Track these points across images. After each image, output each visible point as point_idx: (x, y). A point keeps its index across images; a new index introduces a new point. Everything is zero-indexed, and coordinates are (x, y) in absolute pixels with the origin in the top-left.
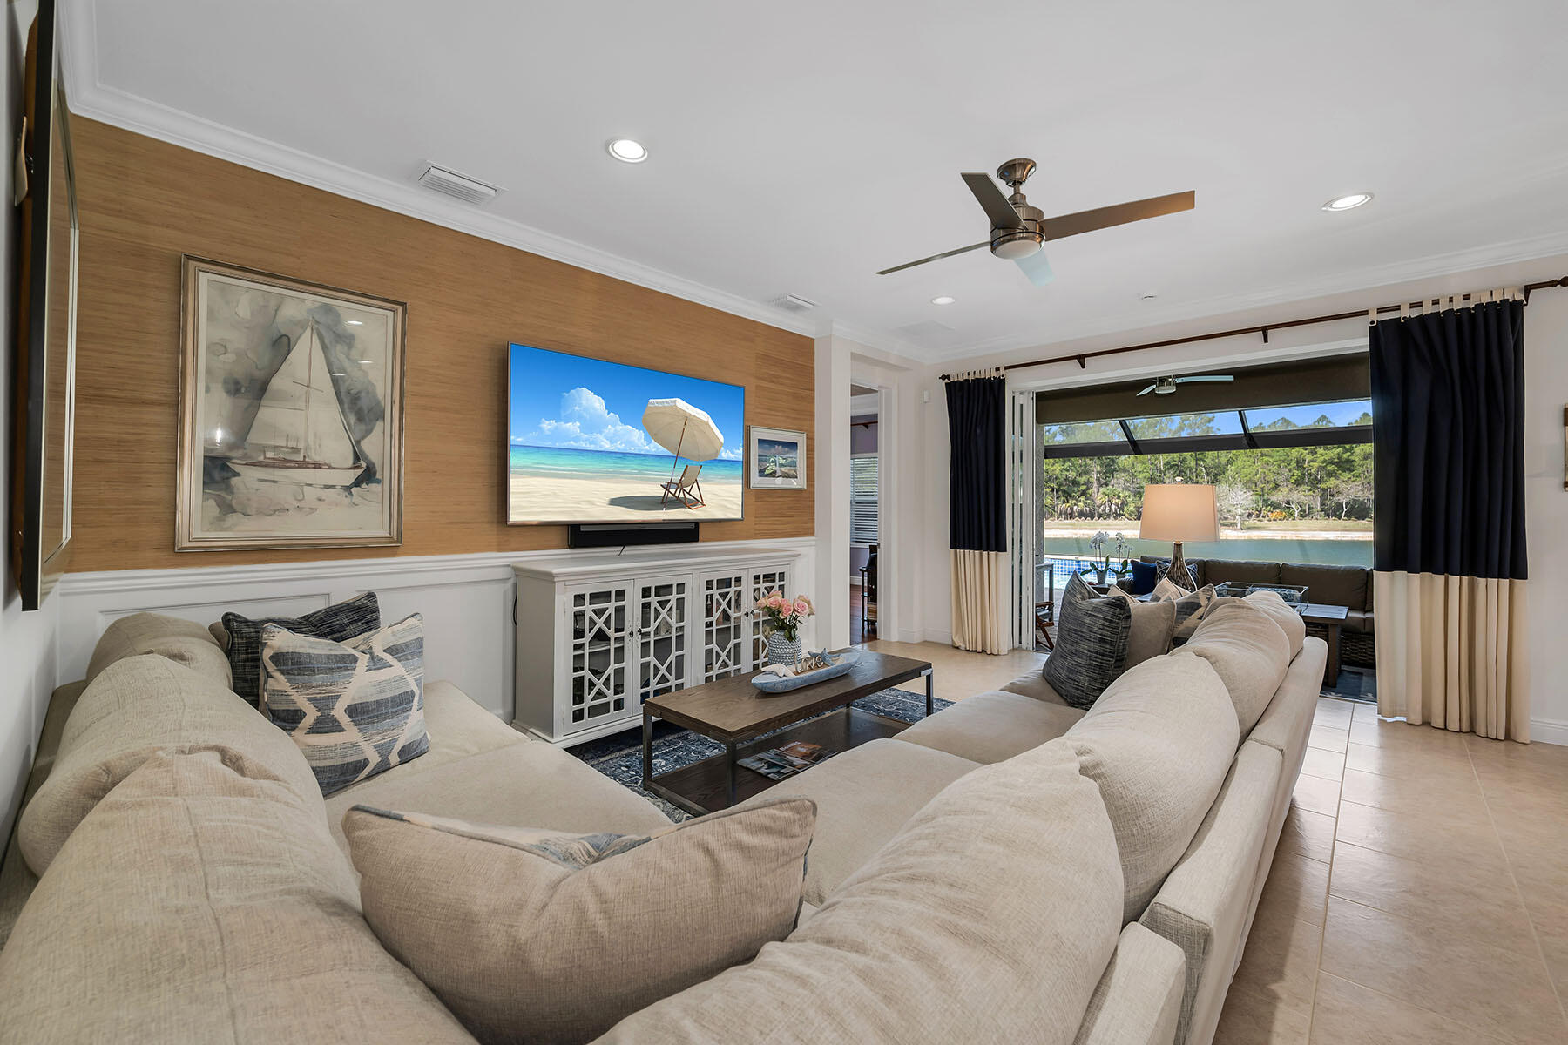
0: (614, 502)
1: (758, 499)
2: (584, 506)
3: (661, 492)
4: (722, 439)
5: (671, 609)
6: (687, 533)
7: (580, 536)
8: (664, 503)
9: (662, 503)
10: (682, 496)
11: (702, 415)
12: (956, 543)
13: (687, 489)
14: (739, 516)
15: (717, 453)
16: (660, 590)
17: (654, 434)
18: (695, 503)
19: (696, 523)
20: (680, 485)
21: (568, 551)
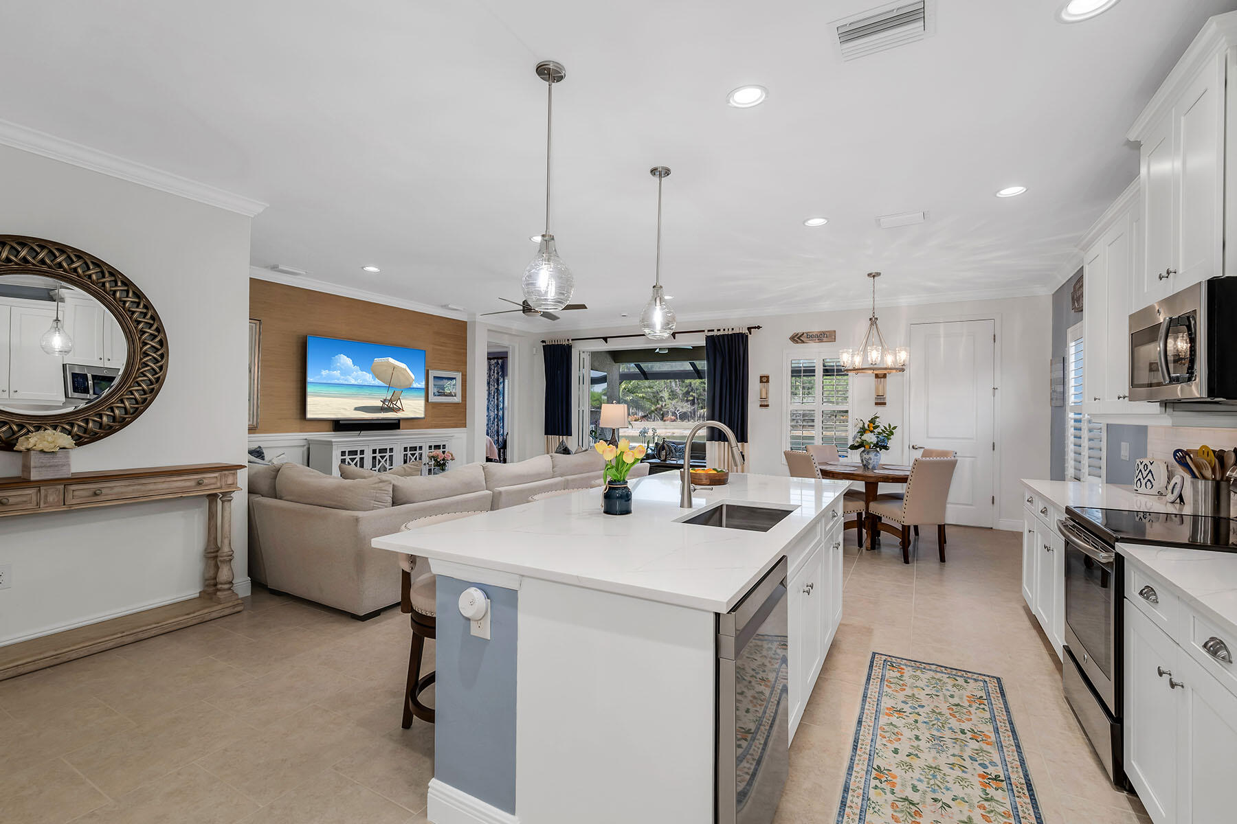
0: (356, 409)
1: (433, 408)
2: (342, 411)
3: (380, 404)
4: (413, 377)
5: (386, 460)
6: (394, 425)
7: (339, 426)
8: (382, 409)
9: (381, 409)
10: (391, 406)
11: (403, 366)
12: (547, 433)
13: (395, 403)
14: (423, 416)
15: (411, 384)
16: (381, 451)
17: (377, 375)
18: (399, 409)
19: (399, 420)
20: (390, 401)
21: (333, 433)
